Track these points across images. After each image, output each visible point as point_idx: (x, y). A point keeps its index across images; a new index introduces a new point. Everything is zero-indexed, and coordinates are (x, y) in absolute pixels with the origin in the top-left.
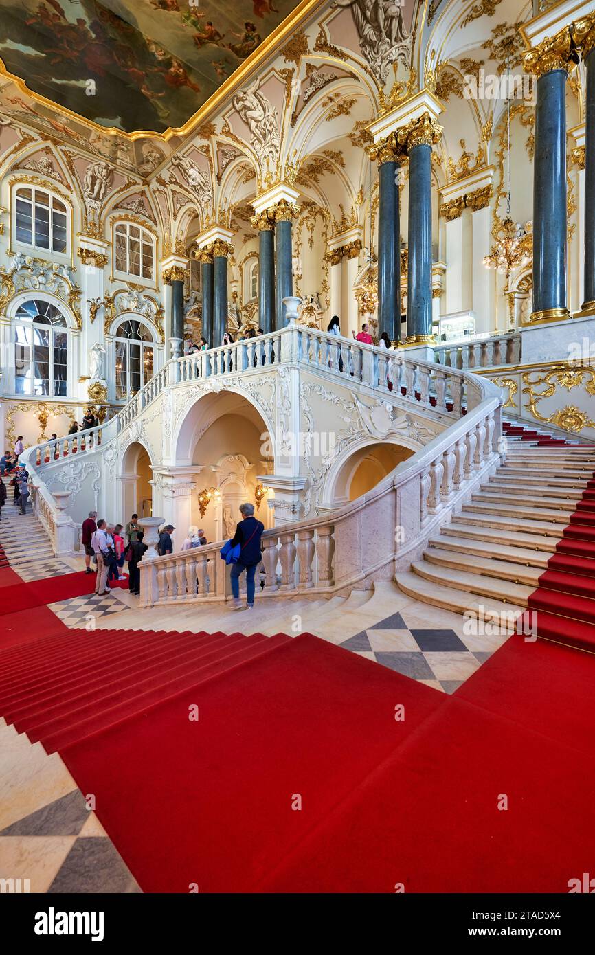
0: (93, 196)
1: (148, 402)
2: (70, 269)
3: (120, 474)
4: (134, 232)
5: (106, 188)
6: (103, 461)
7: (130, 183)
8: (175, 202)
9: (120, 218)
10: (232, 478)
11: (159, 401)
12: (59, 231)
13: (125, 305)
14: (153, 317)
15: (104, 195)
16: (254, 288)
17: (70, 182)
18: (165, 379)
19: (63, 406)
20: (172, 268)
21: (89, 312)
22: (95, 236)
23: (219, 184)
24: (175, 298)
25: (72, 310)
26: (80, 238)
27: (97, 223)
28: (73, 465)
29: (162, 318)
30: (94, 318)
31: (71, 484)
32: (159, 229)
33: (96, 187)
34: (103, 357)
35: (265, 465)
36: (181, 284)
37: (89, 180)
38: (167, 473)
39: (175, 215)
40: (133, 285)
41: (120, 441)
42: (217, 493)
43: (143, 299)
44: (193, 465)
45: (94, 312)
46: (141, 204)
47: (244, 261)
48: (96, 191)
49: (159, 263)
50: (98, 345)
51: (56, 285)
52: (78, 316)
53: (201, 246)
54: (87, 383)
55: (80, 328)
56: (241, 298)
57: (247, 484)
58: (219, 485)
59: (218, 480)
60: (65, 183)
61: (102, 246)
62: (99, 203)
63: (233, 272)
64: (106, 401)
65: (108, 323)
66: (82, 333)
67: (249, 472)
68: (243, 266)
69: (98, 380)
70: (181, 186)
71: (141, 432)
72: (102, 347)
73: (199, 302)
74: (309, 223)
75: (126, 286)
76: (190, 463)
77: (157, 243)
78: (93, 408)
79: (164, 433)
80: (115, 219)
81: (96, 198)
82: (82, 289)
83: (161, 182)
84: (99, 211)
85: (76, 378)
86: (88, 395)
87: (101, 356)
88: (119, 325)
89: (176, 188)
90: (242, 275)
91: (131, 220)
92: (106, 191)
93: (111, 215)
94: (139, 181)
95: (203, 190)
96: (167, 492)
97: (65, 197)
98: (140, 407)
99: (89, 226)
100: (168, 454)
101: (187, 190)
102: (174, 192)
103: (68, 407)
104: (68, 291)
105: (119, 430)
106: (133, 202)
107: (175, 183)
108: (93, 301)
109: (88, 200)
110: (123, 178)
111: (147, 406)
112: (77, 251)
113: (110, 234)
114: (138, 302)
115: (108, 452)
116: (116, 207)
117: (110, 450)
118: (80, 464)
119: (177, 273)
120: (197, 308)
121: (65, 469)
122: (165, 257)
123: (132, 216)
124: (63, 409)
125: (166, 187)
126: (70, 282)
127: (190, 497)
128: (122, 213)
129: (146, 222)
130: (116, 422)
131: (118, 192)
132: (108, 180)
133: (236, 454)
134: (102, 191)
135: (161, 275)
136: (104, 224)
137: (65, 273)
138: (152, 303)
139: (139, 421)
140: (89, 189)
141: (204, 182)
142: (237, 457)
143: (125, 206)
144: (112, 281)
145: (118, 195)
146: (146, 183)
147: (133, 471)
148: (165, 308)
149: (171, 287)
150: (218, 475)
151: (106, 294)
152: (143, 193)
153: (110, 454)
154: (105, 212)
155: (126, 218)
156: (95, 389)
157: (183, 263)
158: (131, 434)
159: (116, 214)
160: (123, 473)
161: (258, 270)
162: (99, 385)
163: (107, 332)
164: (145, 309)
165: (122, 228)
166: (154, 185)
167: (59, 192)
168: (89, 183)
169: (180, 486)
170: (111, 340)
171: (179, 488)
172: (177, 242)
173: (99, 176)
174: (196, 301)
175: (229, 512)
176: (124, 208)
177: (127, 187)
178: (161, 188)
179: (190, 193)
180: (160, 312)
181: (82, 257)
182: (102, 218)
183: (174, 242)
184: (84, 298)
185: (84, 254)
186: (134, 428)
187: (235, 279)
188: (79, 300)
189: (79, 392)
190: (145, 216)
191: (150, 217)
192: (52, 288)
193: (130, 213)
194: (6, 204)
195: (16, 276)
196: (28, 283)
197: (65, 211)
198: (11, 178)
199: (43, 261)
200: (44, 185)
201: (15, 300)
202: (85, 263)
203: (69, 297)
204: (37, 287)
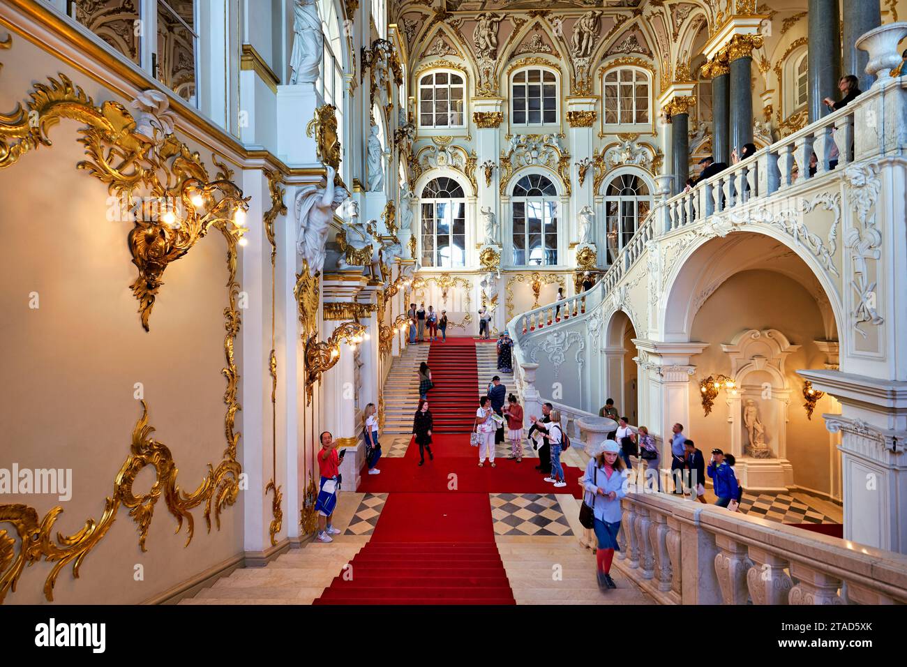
0: (582, 54)
1: (633, 261)
2: (559, 136)
3: (605, 346)
4: (627, 75)
5: (593, 40)
6: (587, 332)
7: (619, 21)
9: (610, 66)
10: (758, 364)
11: (644, 258)
12: (550, 104)
13: (616, 159)
14: (649, 166)
15: (592, 47)
16: (802, 90)
17: (559, 50)
18: (651, 231)
19: (554, 274)
20: (672, 101)
21: (578, 175)
22: (584, 95)
24: (676, 137)
25: (562, 177)
26: (569, 101)
27: (585, 81)
28: (556, 334)
29: (661, 165)
30: (583, 180)
31: (554, 354)
32: (656, 63)
33: (584, 43)
34: (592, 219)
35: (824, 347)
36: (685, 116)
37: (577, 38)
38: (652, 351)
40: (624, 136)
41: (604, 309)
42: (729, 384)
43: (636, 147)
44: (691, 342)
45: (583, 175)
47: (784, 58)
48: (583, 47)
49: (656, 100)
50: (586, 208)
51: (547, 155)
52: (567, 182)
53: (710, 58)
54: (576, 250)
55: (569, 193)
56: (780, 112)
57: (787, 374)
58: (734, 371)
59: (734, 365)
60: (554, 52)
61: (590, 103)
62: (587, 59)
63: (765, 79)
64: (595, 266)
65: (597, 184)
66: (571, 198)
67: (790, 357)
68: (782, 66)
69: (587, 245)
71: (624, 299)
72: (590, 209)
73: (711, 133)
75: (617, 139)
76: (686, 338)
77: (654, 78)
78: (581, 274)
79: (650, 298)
80: (604, 69)
81: (585, 55)
82: (571, 153)
84: (587, 67)
85: (566, 245)
86: (576, 262)
87: (589, 219)
88: (609, 183)
90: (780, 80)
91: (622, 64)
92: (593, 43)
93: (600, 67)
94: (630, 14)
96: (653, 374)
97: (555, 66)
98: (624, 269)
99: (577, 87)
100: (654, 326)
103: (558, 275)
104: (557, 159)
105: (603, 297)
106: (624, 42)
108: (580, 163)
109: (576, 60)
110: (611, 19)
111: (631, 266)
112: (566, 116)
113: (599, 87)
114: (630, 152)
115: (592, 322)
116: (605, 56)
117: (594, 320)
118: (563, 333)
120: (708, 142)
121: (549, 338)
122: (663, 91)
123: (623, 58)
124: (554, 277)
126: (559, 150)
127: (687, 384)
128: (611, 60)
129: (639, 59)
130: (600, 287)
131: (606, 39)
133: (766, 329)
134: (590, 45)
135: (659, 113)
136: (592, 79)
137: (554, 142)
138: (647, 150)
139: (622, 285)
140: (577, 48)
142: (766, 333)
143: (615, 51)
144: (601, 138)
145: (605, 42)
146: (639, 12)
147: (620, 343)
148: (664, 152)
149: (671, 125)
150: (733, 357)
151: (596, 152)
152: (634, 27)
153: (594, 324)
154: (594, 65)
155: (617, 64)
156: (584, 255)
157: (686, 90)
158: (615, 301)
159: (605, 64)
160: (608, 345)
161: (807, 65)
162: (588, 250)
163: (596, 193)
164: (639, 158)
165: (613, 76)
167: (547, 63)
168: (577, 42)
169: (671, 368)
170: (601, 200)
171: (670, 370)
172: (678, 67)
173: (585, 30)
174: (707, 132)
175: (754, 413)
176: (615, 53)
177: (616, 27)
180: (658, 157)
181: (571, 120)
182: (591, 73)
183: (675, 67)
184: (572, 162)
185: (572, 117)
186: (617, 293)
187: (768, 89)
188: (569, 165)
189: (569, 259)
190: (639, 52)
191: (644, 52)
192: (543, 159)
193: (620, 57)
194: (505, 93)
195: (513, 156)
196: (523, 160)
197: (554, 80)
198: (509, 67)
199: (535, 136)
200: (536, 62)
201: (512, 179)
202: (573, 126)
203: (559, 165)
204: (530, 162)
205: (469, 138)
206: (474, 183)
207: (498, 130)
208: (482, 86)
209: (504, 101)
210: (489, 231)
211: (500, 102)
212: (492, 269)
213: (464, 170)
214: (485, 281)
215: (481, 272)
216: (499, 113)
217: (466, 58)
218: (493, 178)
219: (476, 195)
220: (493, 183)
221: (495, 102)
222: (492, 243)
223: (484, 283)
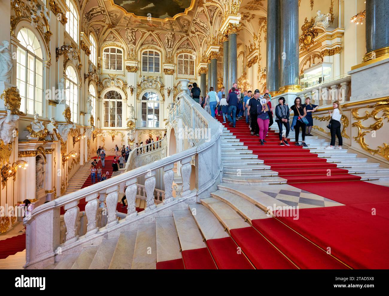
0: (169, 47)
2: (160, 77)
4: (186, 57)
5: (173, 42)
7: (182, 37)
8: (200, 39)
9: (180, 53)
12: (157, 64)
15: (173, 45)
17: (160, 44)
21: (167, 93)
22: (170, 63)
23: (212, 25)
24: (202, 82)
25: (161, 93)
26: (164, 64)
27: (171, 57)
30: (169, 95)
32: (197, 53)
33: (170, 43)
36: (205, 75)
37: (167, 41)
39: (201, 45)
45: (169, 93)
46: (188, 44)
48: (170, 45)
49: (196, 67)
51: (156, 85)
52: (163, 96)
53: (207, 56)
55: (164, 100)
60: (158, 45)
61: (172, 66)
62: (171, 49)
65: (174, 97)
66: (165, 102)
70: (200, 32)
74: (265, 28)
77: (196, 58)
80: (178, 54)
81: (170, 47)
82: (165, 85)
83: (193, 32)
84: (171, 52)
85: (162, 120)
89: (198, 33)
91: (185, 52)
92: (173, 43)
93: (176, 52)
94: (185, 35)
95: (207, 30)
97: (159, 50)
99: (168, 59)
101: (202, 33)
102: (198, 35)
104: (160, 87)
106: (185, 44)
107: (197, 31)
109: (167, 49)
110: (178, 36)
112: (163, 70)
113: (176, 60)
116: (178, 49)
118: (152, 155)
119: (202, 70)
121: (147, 157)
122: (198, 64)
124: (158, 132)
125: (195, 34)
126: (160, 83)
128: (181, 50)
129: (191, 51)
131: (178, 42)
132: (173, 38)
134: (172, 44)
135: (197, 72)
136: (173, 57)
137: (158, 80)
140: (167, 45)
141: (206, 26)
143: (182, 47)
144: (177, 79)
145: (178, 44)
146: (188, 35)
151: (174, 85)
152: (188, 40)
154: (174, 52)
155: (183, 52)
159: (178, 52)
165: (181, 57)
166: (191, 35)
167: (156, 49)
168: (167, 42)
172: (202, 56)
173: (170, 38)
176: (182, 48)
177: (181, 39)
178: (194, 35)
179: (203, 33)
182: (173, 55)
184: (165, 88)
185: (165, 71)
188: (163, 89)
190: (190, 49)
191: (192, 49)
192: (154, 86)
193: (184, 49)
194: (139, 59)
195: (142, 84)
196: (146, 86)
197: (159, 56)
198: (141, 49)
199: (151, 77)
200: (152, 48)
201: (142, 93)
202: (166, 74)
203: (160, 89)
204: (149, 87)
205: (124, 75)
206: (126, 94)
207: (136, 73)
208: (130, 55)
209: (139, 62)
210: (131, 114)
211: (137, 62)
212: (131, 129)
213: (122, 88)
214: (129, 133)
215: (127, 130)
216: (136, 67)
217: (123, 43)
218: (134, 92)
219: (127, 99)
220: (134, 94)
221: (135, 62)
222: (133, 118)
223: (129, 134)
